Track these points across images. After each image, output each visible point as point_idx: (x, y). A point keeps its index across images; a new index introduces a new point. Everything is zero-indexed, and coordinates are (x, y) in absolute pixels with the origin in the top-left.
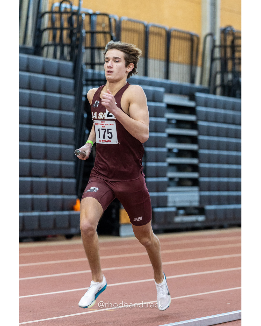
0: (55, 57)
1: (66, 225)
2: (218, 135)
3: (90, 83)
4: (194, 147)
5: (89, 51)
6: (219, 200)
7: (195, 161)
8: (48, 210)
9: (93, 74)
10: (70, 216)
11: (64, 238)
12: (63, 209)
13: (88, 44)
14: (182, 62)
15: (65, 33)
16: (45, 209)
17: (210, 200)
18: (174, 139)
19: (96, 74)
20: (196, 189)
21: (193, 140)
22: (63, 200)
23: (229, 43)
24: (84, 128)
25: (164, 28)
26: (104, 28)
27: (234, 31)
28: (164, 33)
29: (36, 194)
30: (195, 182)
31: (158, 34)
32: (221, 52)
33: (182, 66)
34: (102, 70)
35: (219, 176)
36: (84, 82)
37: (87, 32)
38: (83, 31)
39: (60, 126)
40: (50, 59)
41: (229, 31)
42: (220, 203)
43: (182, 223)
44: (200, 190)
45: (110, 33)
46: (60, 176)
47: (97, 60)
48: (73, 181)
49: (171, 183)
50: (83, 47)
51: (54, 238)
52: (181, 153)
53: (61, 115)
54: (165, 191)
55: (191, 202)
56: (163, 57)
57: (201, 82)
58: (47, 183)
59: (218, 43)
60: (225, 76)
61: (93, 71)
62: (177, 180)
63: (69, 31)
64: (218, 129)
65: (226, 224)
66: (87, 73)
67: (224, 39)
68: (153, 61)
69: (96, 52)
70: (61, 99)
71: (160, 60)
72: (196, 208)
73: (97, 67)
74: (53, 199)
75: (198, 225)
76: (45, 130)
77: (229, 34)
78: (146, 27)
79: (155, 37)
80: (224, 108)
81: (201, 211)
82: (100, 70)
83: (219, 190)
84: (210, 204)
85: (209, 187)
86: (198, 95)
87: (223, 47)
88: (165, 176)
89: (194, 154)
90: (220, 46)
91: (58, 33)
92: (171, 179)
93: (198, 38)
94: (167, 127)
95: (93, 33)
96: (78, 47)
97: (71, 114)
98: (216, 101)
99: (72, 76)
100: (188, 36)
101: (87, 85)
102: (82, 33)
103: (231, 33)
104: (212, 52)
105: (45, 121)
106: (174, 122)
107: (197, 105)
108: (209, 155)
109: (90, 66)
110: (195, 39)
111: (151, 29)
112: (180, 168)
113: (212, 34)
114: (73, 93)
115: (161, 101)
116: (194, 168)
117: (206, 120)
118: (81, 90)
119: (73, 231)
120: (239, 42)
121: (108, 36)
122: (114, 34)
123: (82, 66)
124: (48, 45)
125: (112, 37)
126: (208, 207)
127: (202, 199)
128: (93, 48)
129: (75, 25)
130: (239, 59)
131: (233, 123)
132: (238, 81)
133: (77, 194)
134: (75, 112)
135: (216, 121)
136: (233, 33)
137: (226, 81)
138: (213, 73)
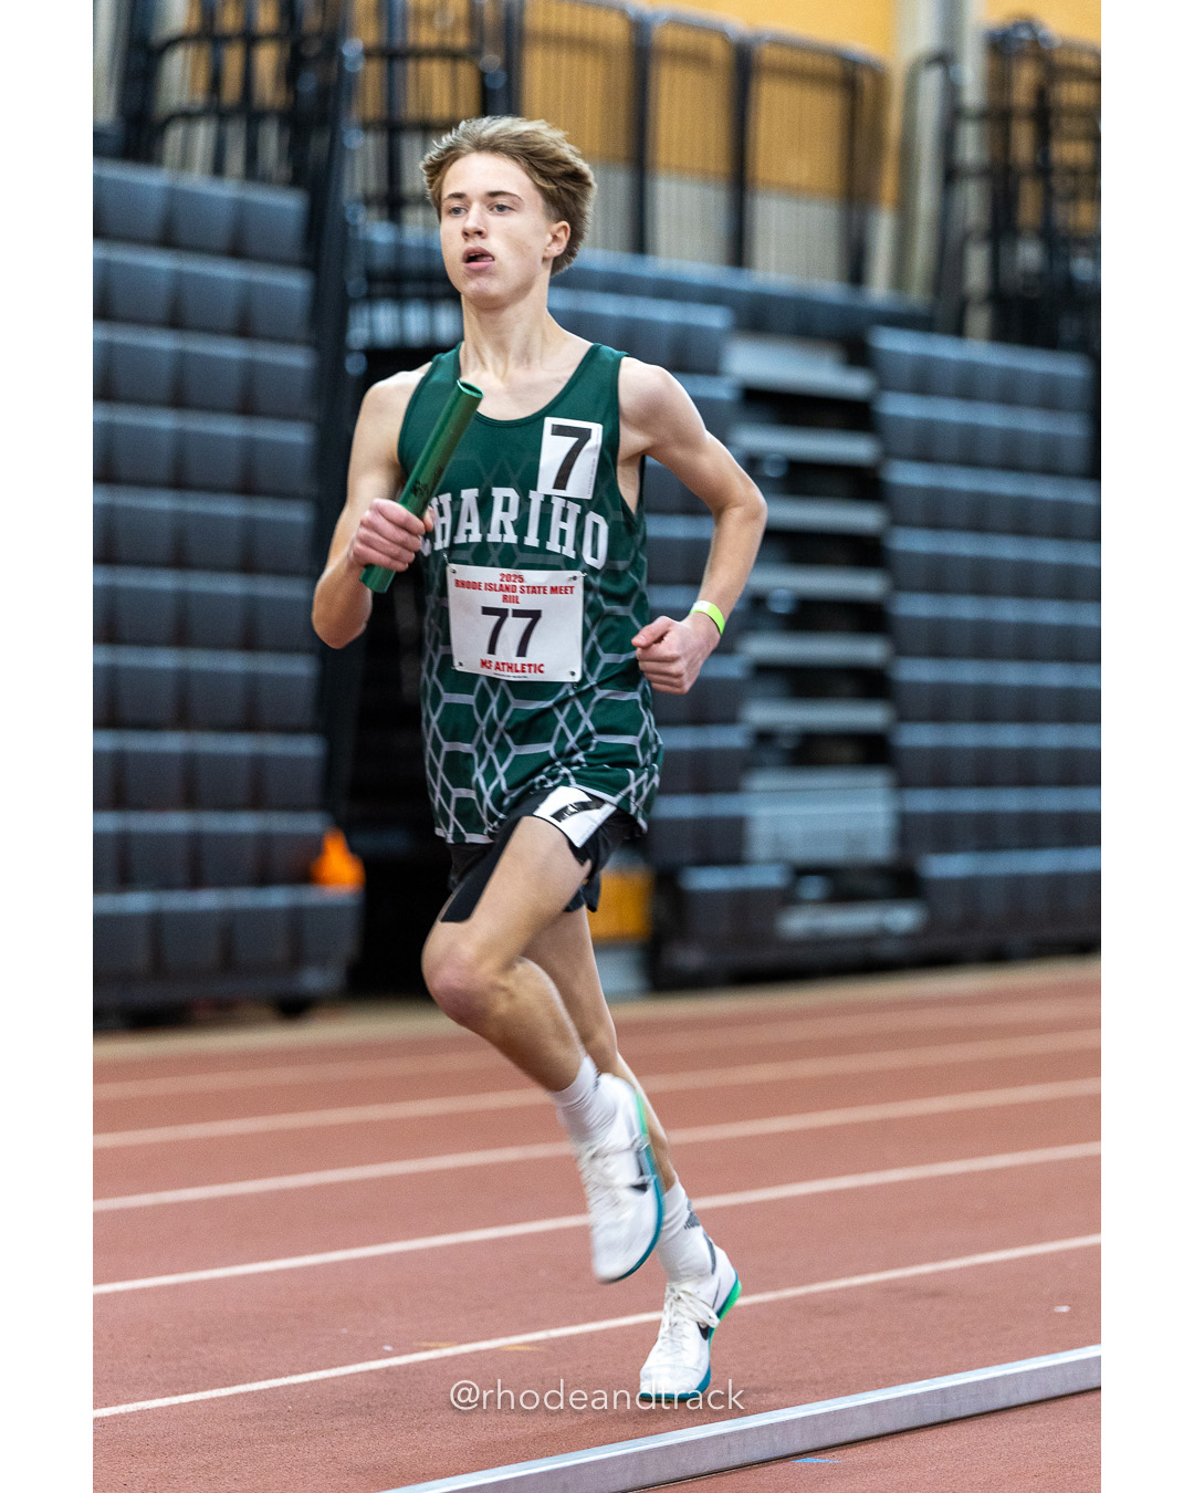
0: (218, 168)
1: (280, 951)
2: (977, 527)
3: (379, 288)
4: (865, 585)
5: (376, 142)
6: (987, 833)
7: (869, 651)
8: (196, 883)
9: (399, 249)
10: (296, 913)
11: (269, 1013)
12: (263, 879)
13: (372, 106)
14: (805, 184)
15: (267, 59)
16: (182, 877)
17: (945, 833)
18: (773, 550)
19: (409, 247)
20: (878, 778)
21: (863, 551)
22: (265, 839)
23: (1022, 95)
25: (721, 33)
26: (445, 32)
27: (1045, 40)
28: (718, 50)
29: (141, 807)
30: (871, 750)
32: (986, 141)
33: (803, 206)
35: (984, 716)
36: (355, 284)
37: (368, 54)
38: (352, 47)
39: (247, 489)
40: (197, 180)
41: (1021, 40)
43: (817, 941)
45: (473, 55)
46: (250, 725)
47: (413, 185)
48: (307, 748)
49: (766, 754)
50: (354, 117)
51: (223, 1011)
52: (809, 616)
53: (250, 444)
54: (733, 788)
55: (855, 840)
56: (719, 162)
57: (899, 280)
58: (190, 756)
59: (972, 95)
60: (1007, 249)
61: (398, 235)
62: (787, 744)
63: (287, 51)
64: (980, 501)
65: (1016, 940)
66: (369, 245)
67: (999, 81)
68: (675, 186)
69: (410, 143)
70: (250, 367)
71: (704, 177)
72: (878, 870)
73: (415, 217)
75: (889, 949)
76: (179, 516)
77: (1021, 55)
78: (639, 28)
79: (679, 73)
80: (1007, 398)
81: (900, 881)
83: (983, 784)
84: (946, 846)
85: (941, 771)
86: (887, 340)
87: (998, 117)
88: (730, 719)
89: (866, 617)
90: (986, 116)
91: (233, 59)
92: (764, 737)
93: (878, 75)
95: (392, 57)
96: (327, 121)
97: (297, 435)
98: (969, 372)
99: (300, 256)
100: (831, 66)
101: (371, 299)
102: (342, 58)
103: (1030, 50)
104: (948, 140)
105: (179, 464)
106: (773, 470)
107: (883, 387)
108: (938, 626)
109: (385, 213)
110: (867, 81)
111: (665, 36)
112: (804, 682)
113: (943, 59)
114: (305, 334)
115: (714, 372)
116: (869, 683)
117: (925, 456)
118: (342, 327)
119: (314, 980)
120: (1071, 93)
121: (466, 73)
122: (492, 59)
123: (344, 209)
124: (188, 116)
125: (482, 76)
126: (946, 866)
127: (908, 830)
128: (393, 128)
129: (312, 19)
130: (1074, 172)
131: (1048, 470)
132: (1068, 278)
133: (328, 809)
134: (320, 427)
135: (967, 462)
136: (1041, 53)
137: (1007, 276)
138: (953, 237)
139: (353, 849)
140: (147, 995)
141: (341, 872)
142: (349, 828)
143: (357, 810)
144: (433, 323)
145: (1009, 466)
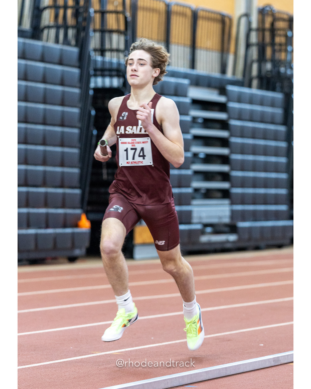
0: (57, 41)
1: (69, 245)
2: (254, 137)
3: (99, 73)
4: (225, 151)
5: (98, 35)
6: (255, 216)
7: (225, 168)
8: (47, 227)
9: (103, 62)
10: (73, 234)
11: (66, 261)
12: (65, 226)
13: (98, 26)
14: (211, 47)
15: (69, 12)
16: (44, 225)
17: (244, 216)
18: (200, 142)
19: (106, 62)
20: (226, 202)
21: (224, 142)
22: (65, 215)
23: (267, 25)
24: (92, 127)
25: (190, 8)
26: (117, 7)
27: (274, 11)
28: (189, 13)
29: (33, 207)
30: (225, 194)
31: (183, 14)
32: (258, 36)
33: (211, 53)
34: (114, 57)
35: (254, 186)
36: (92, 72)
37: (95, 12)
38: (92, 10)
39: (62, 125)
40: (51, 44)
41: (268, 10)
42: (255, 220)
43: (210, 243)
44: (232, 203)
45: (123, 12)
46: (62, 186)
47: (107, 46)
48: (78, 191)
49: (197, 195)
50: (91, 28)
51: (54, 260)
52: (209, 159)
53: (63, 112)
54: (189, 204)
55: (220, 218)
56: (188, 42)
57: (234, 73)
58: (46, 194)
59: (254, 25)
60: (263, 65)
61: (103, 59)
62: (203, 191)
63: (75, 11)
64: (254, 129)
65: (262, 244)
66: (96, 61)
67: (262, 21)
68: (176, 47)
69: (107, 35)
70: (63, 92)
71: (184, 45)
72: (226, 225)
73: (108, 55)
74: (53, 214)
75: (228, 246)
76: (45, 130)
77: (268, 14)
78: (168, 6)
79: (178, 18)
80: (262, 104)
81: (232, 228)
82: (111, 57)
83: (254, 203)
84: (244, 220)
85: (243, 200)
86: (230, 88)
87: (261, 30)
88: (188, 186)
89: (224, 160)
90: (258, 30)
91: (61, 12)
92: (196, 190)
93: (231, 20)
94: (192, 127)
95: (103, 13)
96: (85, 29)
97: (76, 110)
98: (252, 96)
99: (77, 64)
100: (219, 17)
101: (95, 75)
102: (90, 13)
103: (270, 13)
104: (248, 36)
105: (45, 118)
106: (200, 121)
107: (229, 100)
108: (243, 162)
109: (100, 53)
110: (227, 21)
111: (174, 8)
112: (208, 176)
113: (247, 15)
114: (78, 85)
115: (185, 96)
116: (225, 177)
117: (240, 119)
118: (88, 82)
119: (77, 252)
120: (281, 25)
121: (121, 17)
122: (128, 14)
123: (89, 52)
124: (49, 27)
125: (126, 18)
126: (242, 225)
127: (234, 215)
128: (104, 31)
129: (82, 3)
130: (280, 45)
131: (273, 123)
132: (279, 72)
133: (82, 208)
134: (81, 109)
135: (251, 120)
136: (273, 14)
137: (263, 72)
138: (249, 61)
139: (88, 218)
140: (34, 256)
141: (85, 224)
142: (87, 213)
143: (89, 208)
144: (111, 82)
145: (262, 121)
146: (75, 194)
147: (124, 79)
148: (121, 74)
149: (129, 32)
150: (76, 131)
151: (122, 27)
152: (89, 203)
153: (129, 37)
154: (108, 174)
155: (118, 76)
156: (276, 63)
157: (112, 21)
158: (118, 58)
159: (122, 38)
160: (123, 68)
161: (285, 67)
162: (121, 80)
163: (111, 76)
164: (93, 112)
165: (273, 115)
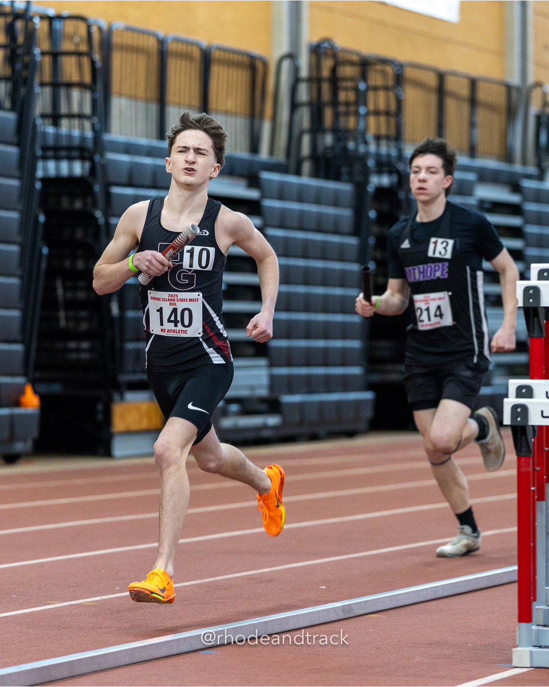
1: (6, 435)
2: (305, 256)
3: (50, 153)
5: (47, 91)
6: (309, 385)
9: (57, 136)
10: (12, 417)
13: (47, 77)
14: (233, 110)
15: (1, 54)
17: (291, 385)
19: (62, 135)
20: (263, 362)
23: (326, 73)
24: (39, 243)
25: (197, 45)
26: (77, 45)
27: (336, 48)
28: (197, 54)
30: (260, 350)
31: (187, 56)
32: (310, 91)
33: (233, 119)
34: (74, 128)
35: (308, 336)
36: (39, 152)
37: (43, 54)
38: (37, 51)
41: (325, 48)
42: (310, 391)
43: (236, 430)
44: (272, 365)
45: (89, 54)
47: (64, 109)
48: (18, 347)
50: (37, 81)
52: (233, 292)
55: (252, 388)
56: (197, 101)
57: (272, 152)
59: (304, 73)
60: (319, 137)
61: (57, 130)
63: (9, 52)
64: (306, 243)
65: (322, 431)
66: (44, 134)
67: (316, 66)
68: (176, 110)
69: (62, 92)
71: (190, 107)
72: (262, 400)
73: (64, 123)
75: (266, 434)
77: (326, 54)
78: (161, 42)
79: (178, 62)
80: (318, 202)
81: (272, 405)
82: (70, 127)
83: (308, 364)
84: (291, 392)
85: (289, 359)
86: (266, 175)
87: (315, 80)
90: (310, 80)
93: (265, 64)
95: (55, 55)
96: (27, 82)
97: (14, 215)
98: (302, 188)
99: (15, 140)
100: (246, 60)
101: (45, 158)
102: (34, 55)
103: (330, 52)
104: (294, 91)
107: (264, 196)
108: (289, 296)
109: (51, 121)
110: (259, 66)
111: (172, 47)
113: (292, 56)
114: (17, 174)
117: (282, 226)
118: (34, 169)
119: (19, 447)
120: (347, 71)
121: (86, 61)
122: (97, 57)
123: (34, 120)
125: (93, 63)
126: (287, 399)
127: (274, 383)
128: (57, 85)
129: (21, 39)
130: (347, 104)
131: (336, 232)
132: (345, 149)
133: (25, 374)
134: (21, 212)
135: (301, 229)
136: (333, 53)
137: (320, 149)
138: (296, 132)
139: (35, 392)
141: (31, 401)
142: (34, 382)
143: (38, 375)
144: (71, 169)
145: (319, 230)
146: (15, 352)
147: (91, 164)
148: (86, 154)
149: (99, 86)
150: (14, 248)
151: (87, 79)
152: (37, 367)
153: (99, 95)
154: (67, 319)
155: (82, 158)
156: (340, 134)
157: (70, 69)
158: (82, 128)
159: (88, 96)
160: (90, 144)
161: (355, 139)
162: (87, 165)
163: (70, 159)
164: (42, 218)
165: (337, 219)
